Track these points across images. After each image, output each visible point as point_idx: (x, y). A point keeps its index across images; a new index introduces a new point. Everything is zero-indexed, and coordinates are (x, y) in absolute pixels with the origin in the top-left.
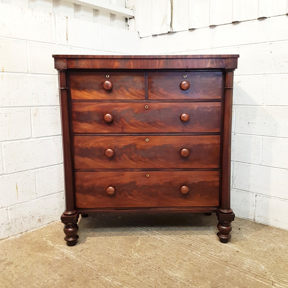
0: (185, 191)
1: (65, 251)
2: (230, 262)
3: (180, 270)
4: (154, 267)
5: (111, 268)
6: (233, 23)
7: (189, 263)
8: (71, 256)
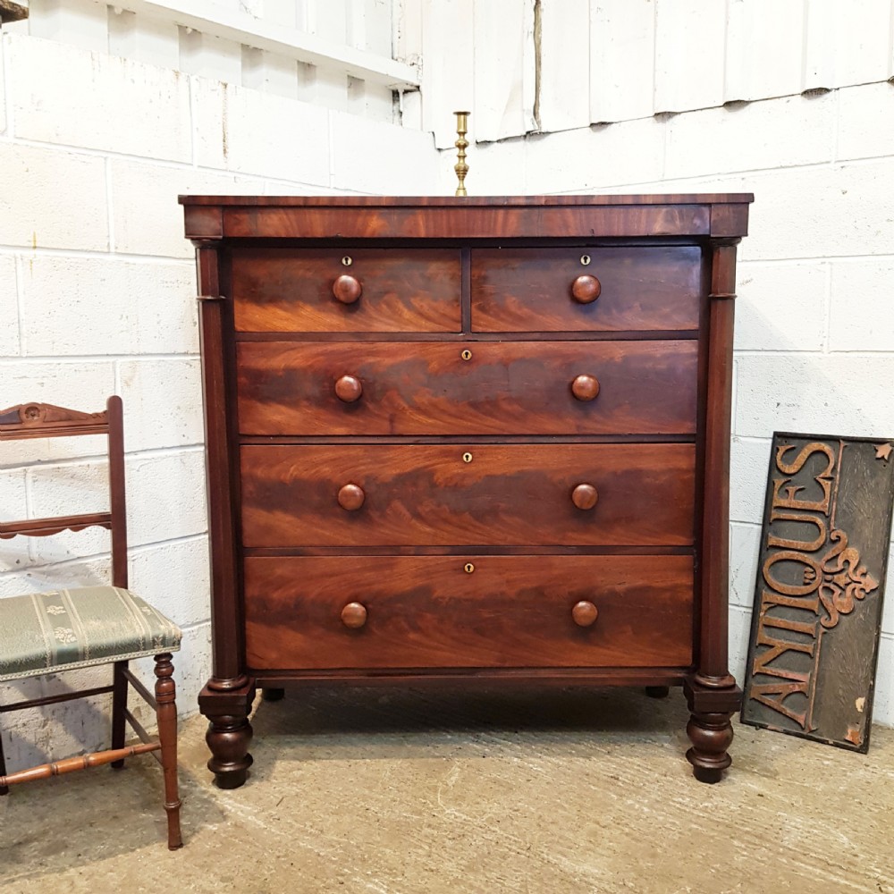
0: (585, 616)
1: (229, 805)
2: (742, 828)
3: (592, 853)
4: (514, 848)
5: (379, 852)
6: (728, 104)
7: (619, 832)
8: (249, 818)
